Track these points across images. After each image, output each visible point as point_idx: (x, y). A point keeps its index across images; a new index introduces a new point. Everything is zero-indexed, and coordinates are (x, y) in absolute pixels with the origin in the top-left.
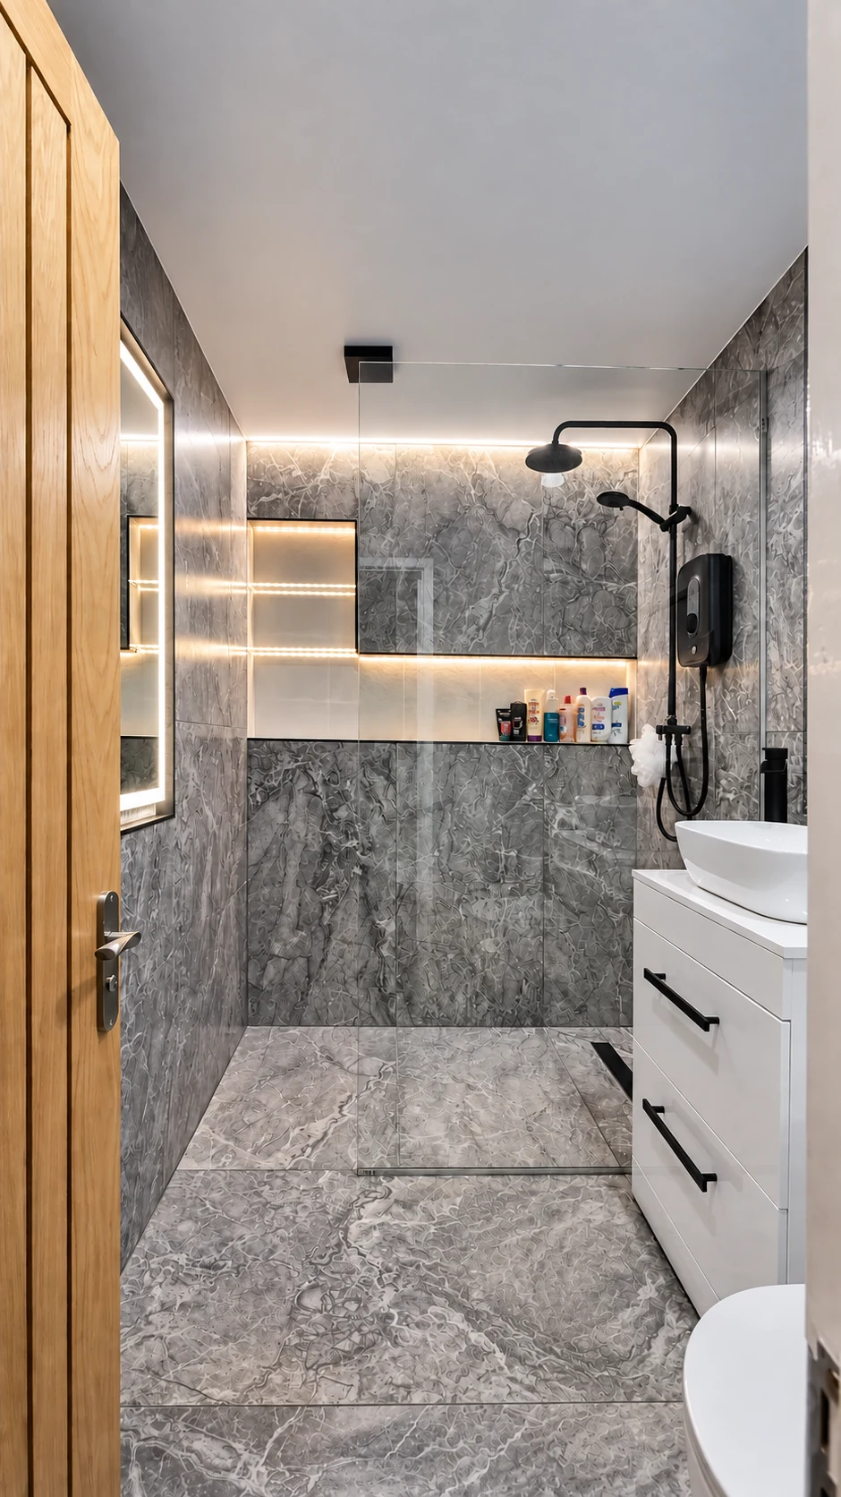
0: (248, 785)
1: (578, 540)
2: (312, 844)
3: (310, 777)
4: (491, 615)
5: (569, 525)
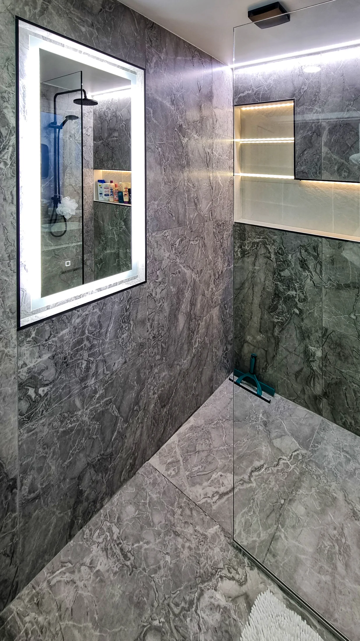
0: (234, 247)
2: (267, 287)
3: (267, 248)
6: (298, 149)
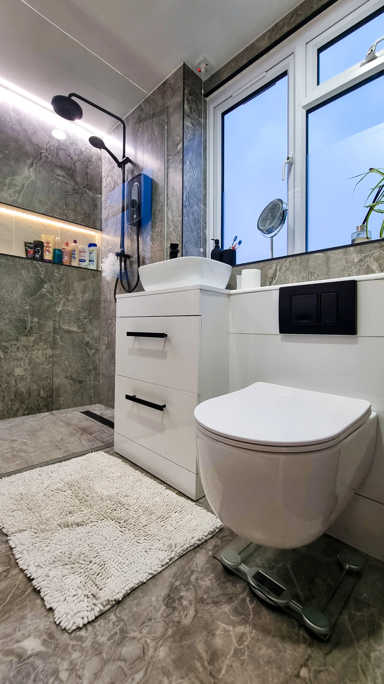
1: (74, 166)
4: (23, 187)
5: (70, 156)
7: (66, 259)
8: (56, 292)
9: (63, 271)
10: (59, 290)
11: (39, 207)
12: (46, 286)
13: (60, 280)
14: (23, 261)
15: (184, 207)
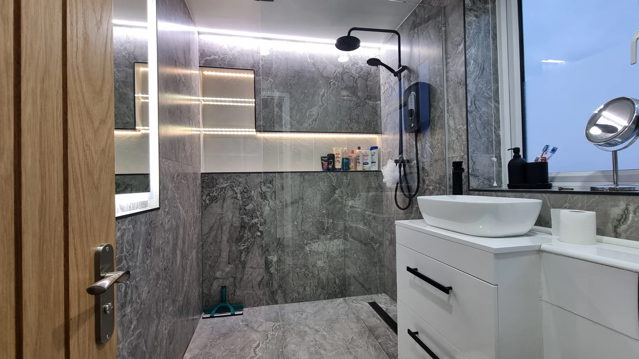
0: (202, 196)
1: (356, 83)
2: (235, 222)
3: (234, 190)
4: (318, 115)
5: (352, 76)
6: (257, 108)
7: (352, 165)
8: (345, 195)
9: (350, 177)
10: (347, 193)
11: (330, 128)
12: (337, 192)
13: (348, 185)
14: (320, 174)
15: (469, 113)
